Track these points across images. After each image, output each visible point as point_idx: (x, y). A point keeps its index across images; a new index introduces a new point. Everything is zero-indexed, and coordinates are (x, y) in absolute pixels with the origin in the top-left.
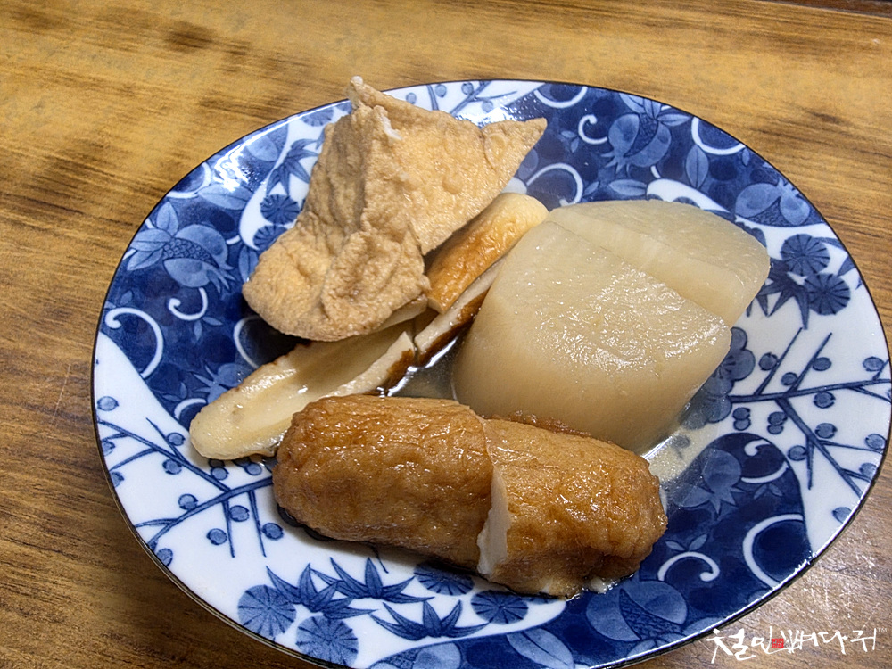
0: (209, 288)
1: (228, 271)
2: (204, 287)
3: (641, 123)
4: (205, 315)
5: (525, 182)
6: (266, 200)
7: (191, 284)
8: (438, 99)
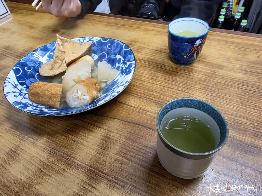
0: (34, 67)
1: (38, 65)
2: (33, 67)
3: (117, 45)
4: (31, 71)
5: (98, 55)
6: (49, 55)
7: (30, 66)
8: (84, 40)
